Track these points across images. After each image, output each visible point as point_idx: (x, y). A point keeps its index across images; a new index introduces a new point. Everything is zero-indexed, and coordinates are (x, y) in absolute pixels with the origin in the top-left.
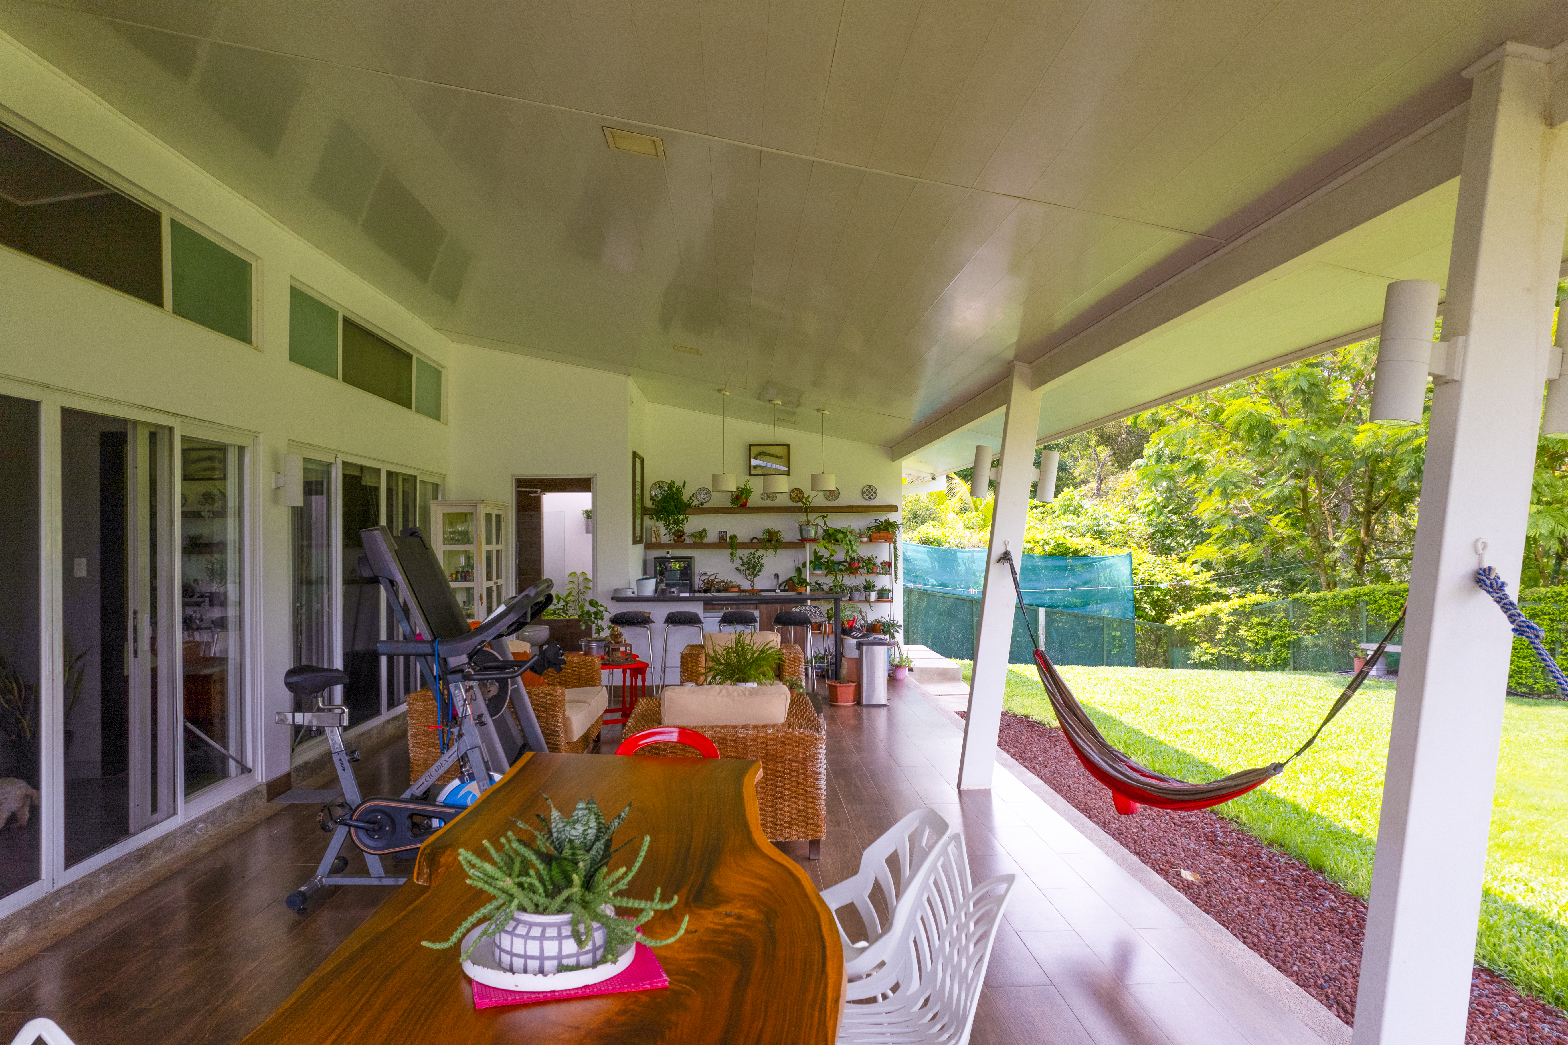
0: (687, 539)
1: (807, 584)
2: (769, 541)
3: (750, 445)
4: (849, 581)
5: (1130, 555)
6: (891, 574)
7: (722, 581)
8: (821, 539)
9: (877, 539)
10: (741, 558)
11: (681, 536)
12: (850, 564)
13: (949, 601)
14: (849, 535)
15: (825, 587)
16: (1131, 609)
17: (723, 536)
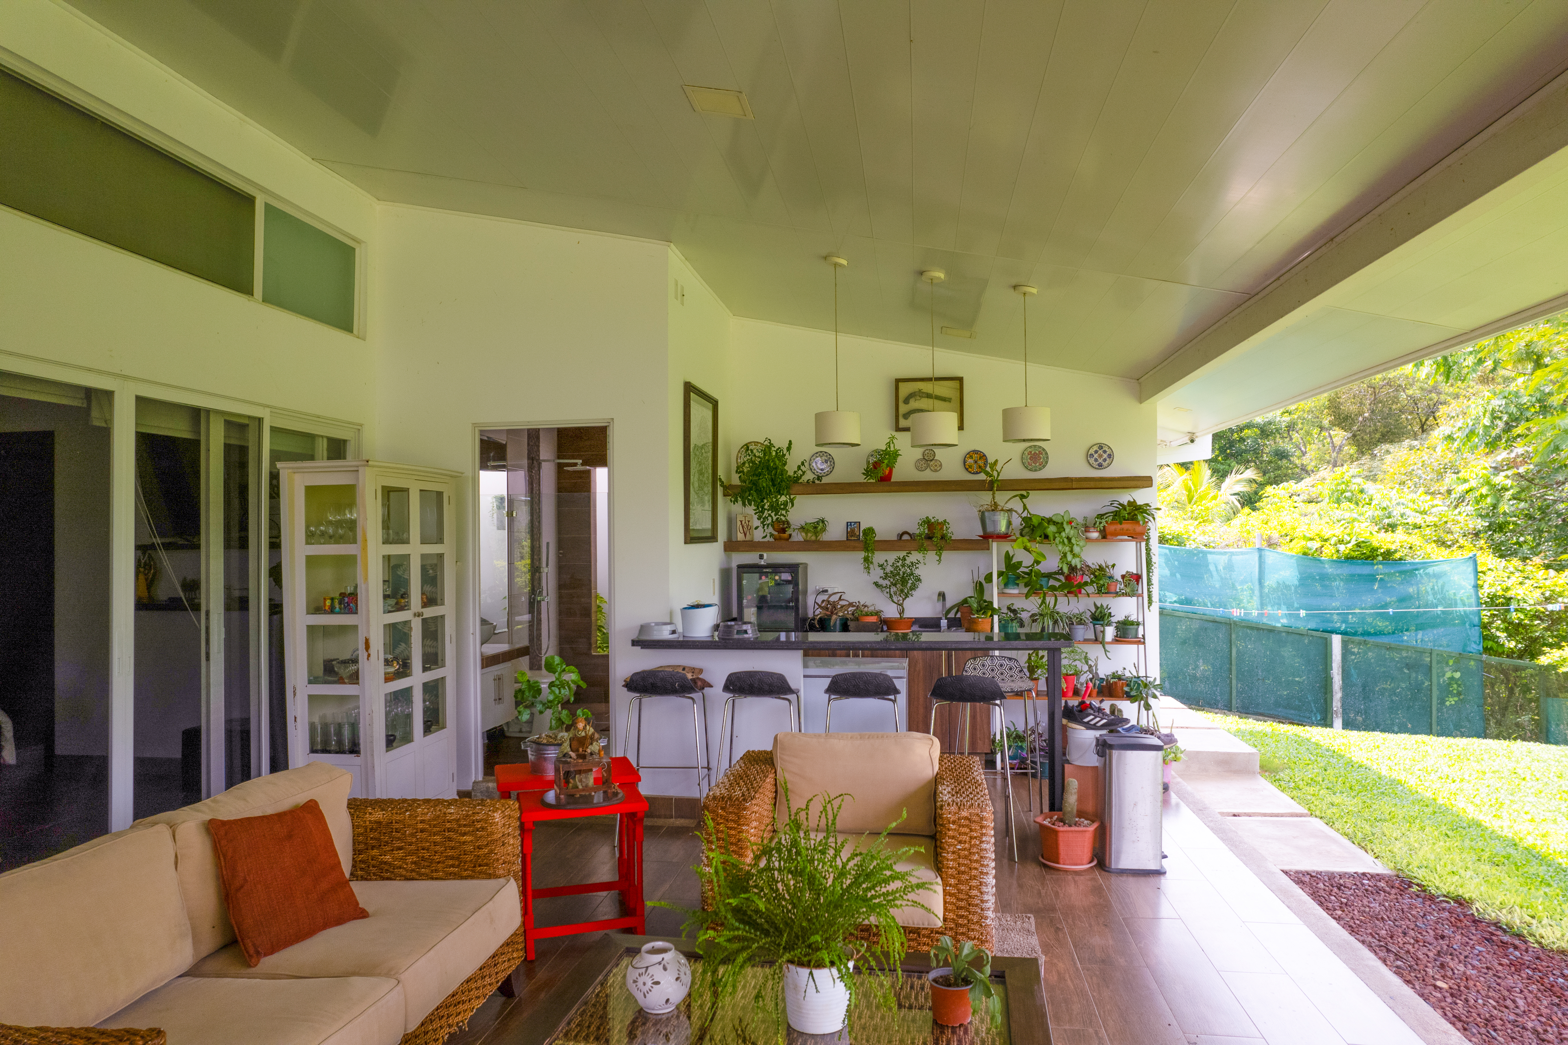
0: (794, 534)
1: (994, 611)
2: (929, 537)
3: (898, 381)
4: (1067, 606)
5: (1474, 559)
6: (1142, 595)
7: (851, 605)
8: (1018, 535)
9: (1116, 534)
10: (881, 566)
11: (783, 531)
12: (1068, 578)
13: (1196, 625)
14: (1067, 528)
15: (1025, 616)
16: (1476, 639)
17: (853, 531)
